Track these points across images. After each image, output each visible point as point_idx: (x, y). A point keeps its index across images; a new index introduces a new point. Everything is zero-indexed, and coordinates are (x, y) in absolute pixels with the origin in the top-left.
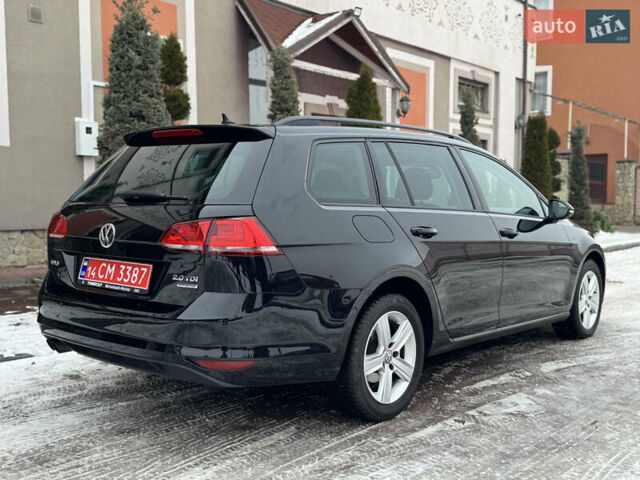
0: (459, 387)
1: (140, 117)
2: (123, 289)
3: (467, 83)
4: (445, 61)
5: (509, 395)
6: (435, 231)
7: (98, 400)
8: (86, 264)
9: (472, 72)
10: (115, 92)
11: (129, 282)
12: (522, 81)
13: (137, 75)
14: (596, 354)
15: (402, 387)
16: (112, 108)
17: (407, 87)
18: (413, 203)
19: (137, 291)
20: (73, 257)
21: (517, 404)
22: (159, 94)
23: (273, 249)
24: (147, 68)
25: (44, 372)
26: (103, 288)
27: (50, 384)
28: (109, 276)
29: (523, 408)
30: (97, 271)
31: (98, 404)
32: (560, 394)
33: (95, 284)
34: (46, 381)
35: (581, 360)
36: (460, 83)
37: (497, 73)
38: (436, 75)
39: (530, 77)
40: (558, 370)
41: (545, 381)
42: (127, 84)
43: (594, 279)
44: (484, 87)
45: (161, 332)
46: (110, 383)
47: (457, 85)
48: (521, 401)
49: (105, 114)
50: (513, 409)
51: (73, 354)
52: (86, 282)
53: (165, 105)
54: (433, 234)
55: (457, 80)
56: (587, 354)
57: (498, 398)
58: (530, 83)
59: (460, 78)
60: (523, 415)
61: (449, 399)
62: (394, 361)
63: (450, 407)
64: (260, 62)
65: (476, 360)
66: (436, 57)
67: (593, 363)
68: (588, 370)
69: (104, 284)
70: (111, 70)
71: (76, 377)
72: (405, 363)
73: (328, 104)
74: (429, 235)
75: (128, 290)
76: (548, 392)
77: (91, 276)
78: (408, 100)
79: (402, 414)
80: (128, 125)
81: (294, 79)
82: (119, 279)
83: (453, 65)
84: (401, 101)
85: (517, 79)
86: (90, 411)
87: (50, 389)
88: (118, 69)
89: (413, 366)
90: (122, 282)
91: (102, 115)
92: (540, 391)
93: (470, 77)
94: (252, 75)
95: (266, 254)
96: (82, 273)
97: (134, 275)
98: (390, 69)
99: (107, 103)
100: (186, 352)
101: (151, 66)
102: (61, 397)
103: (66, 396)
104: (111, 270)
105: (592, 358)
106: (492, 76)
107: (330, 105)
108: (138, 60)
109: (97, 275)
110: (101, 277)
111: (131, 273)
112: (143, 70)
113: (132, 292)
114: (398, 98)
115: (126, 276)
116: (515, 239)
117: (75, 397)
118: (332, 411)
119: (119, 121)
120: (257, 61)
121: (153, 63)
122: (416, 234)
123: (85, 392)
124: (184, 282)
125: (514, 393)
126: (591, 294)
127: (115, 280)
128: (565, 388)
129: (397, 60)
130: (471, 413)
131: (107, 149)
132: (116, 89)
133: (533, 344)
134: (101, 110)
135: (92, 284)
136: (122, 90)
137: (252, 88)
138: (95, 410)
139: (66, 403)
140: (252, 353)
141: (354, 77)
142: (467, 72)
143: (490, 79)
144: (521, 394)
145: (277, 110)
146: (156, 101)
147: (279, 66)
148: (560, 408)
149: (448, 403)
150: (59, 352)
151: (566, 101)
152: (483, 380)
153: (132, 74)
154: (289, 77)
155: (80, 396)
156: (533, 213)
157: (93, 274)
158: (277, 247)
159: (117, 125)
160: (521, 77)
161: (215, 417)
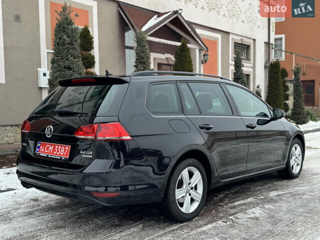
0: (226, 204)
1: (69, 68)
2: (57, 157)
3: (238, 45)
4: (227, 34)
5: (251, 208)
6: (212, 126)
7: (46, 212)
8: (39, 145)
9: (241, 39)
10: (57, 56)
11: (60, 154)
12: (268, 44)
13: (67, 48)
14: (299, 187)
15: (196, 205)
16: (55, 64)
17: (206, 48)
18: (201, 113)
19: (63, 158)
20: (33, 141)
21: (255, 213)
22: (79, 57)
23: (129, 138)
24: (73, 44)
25: (20, 197)
26: (47, 157)
27: (23, 204)
28: (50, 151)
29: (257, 215)
30: (44, 149)
31: (46, 214)
32: (278, 208)
33: (44, 155)
34: (21, 202)
35: (291, 190)
36: (235, 45)
37: (254, 40)
38: (222, 42)
39: (272, 41)
40: (278, 195)
41: (271, 201)
42: (63, 52)
43: (299, 148)
44: (248, 47)
45: (75, 179)
46: (52, 203)
47: (233, 47)
48: (257, 212)
49: (52, 67)
50: (252, 216)
51: (34, 189)
52: (39, 154)
53: (82, 62)
54: (211, 128)
55: (233, 44)
56: (294, 187)
57: (245, 210)
58: (272, 44)
59: (235, 43)
60: (257, 219)
61: (221, 210)
62: (192, 192)
63: (221, 215)
64: (130, 38)
65: (237, 190)
66: (222, 33)
67: (296, 191)
68: (293, 195)
69: (48, 155)
70: (55, 45)
71: (36, 200)
72: (197, 193)
73: (166, 58)
74: (209, 129)
75: (59, 158)
76: (271, 207)
77: (42, 151)
78: (207, 55)
79: (196, 218)
80: (63, 73)
81: (147, 47)
82: (55, 153)
83: (231, 36)
84: (204, 55)
85: (265, 42)
86: (42, 217)
87: (23, 206)
88: (58, 45)
89: (202, 194)
90: (56, 154)
91: (51, 68)
92: (267, 206)
93: (240, 42)
94: (127, 44)
95: (126, 140)
96: (37, 150)
97: (62, 151)
98: (198, 40)
99: (53, 62)
100: (87, 188)
101: (75, 43)
102: (28, 210)
103: (31, 210)
104: (51, 148)
105: (296, 189)
106: (252, 41)
107: (167, 59)
108: (68, 40)
109: (44, 151)
110: (46, 151)
111: (61, 149)
112: (70, 45)
113: (61, 159)
114: (202, 54)
115: (58, 151)
116: (255, 129)
117: (35, 210)
118: (161, 217)
119: (59, 71)
120: (129, 38)
121: (75, 41)
122: (202, 128)
123: (40, 207)
124: (85, 154)
125: (254, 207)
126: (297, 156)
127: (53, 153)
128: (280, 205)
129: (202, 35)
130: (230, 217)
131: (53, 84)
132: (57, 55)
133: (267, 182)
134: (50, 65)
135: (42, 155)
136: (60, 55)
137: (127, 51)
138: (44, 217)
139: (30, 213)
140: (119, 189)
141: (179, 44)
142: (238, 40)
143: (251, 43)
144: (257, 208)
145: (139, 63)
146: (77, 60)
147: (140, 40)
148: (276, 215)
149: (219, 213)
150: (27, 188)
151: (292, 54)
152: (239, 200)
153: (65, 47)
154: (145, 46)
155: (38, 210)
156: (265, 115)
157: (43, 150)
158: (131, 136)
159: (58, 73)
160: (267, 41)
161: (103, 220)
